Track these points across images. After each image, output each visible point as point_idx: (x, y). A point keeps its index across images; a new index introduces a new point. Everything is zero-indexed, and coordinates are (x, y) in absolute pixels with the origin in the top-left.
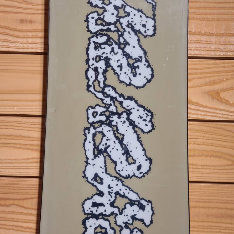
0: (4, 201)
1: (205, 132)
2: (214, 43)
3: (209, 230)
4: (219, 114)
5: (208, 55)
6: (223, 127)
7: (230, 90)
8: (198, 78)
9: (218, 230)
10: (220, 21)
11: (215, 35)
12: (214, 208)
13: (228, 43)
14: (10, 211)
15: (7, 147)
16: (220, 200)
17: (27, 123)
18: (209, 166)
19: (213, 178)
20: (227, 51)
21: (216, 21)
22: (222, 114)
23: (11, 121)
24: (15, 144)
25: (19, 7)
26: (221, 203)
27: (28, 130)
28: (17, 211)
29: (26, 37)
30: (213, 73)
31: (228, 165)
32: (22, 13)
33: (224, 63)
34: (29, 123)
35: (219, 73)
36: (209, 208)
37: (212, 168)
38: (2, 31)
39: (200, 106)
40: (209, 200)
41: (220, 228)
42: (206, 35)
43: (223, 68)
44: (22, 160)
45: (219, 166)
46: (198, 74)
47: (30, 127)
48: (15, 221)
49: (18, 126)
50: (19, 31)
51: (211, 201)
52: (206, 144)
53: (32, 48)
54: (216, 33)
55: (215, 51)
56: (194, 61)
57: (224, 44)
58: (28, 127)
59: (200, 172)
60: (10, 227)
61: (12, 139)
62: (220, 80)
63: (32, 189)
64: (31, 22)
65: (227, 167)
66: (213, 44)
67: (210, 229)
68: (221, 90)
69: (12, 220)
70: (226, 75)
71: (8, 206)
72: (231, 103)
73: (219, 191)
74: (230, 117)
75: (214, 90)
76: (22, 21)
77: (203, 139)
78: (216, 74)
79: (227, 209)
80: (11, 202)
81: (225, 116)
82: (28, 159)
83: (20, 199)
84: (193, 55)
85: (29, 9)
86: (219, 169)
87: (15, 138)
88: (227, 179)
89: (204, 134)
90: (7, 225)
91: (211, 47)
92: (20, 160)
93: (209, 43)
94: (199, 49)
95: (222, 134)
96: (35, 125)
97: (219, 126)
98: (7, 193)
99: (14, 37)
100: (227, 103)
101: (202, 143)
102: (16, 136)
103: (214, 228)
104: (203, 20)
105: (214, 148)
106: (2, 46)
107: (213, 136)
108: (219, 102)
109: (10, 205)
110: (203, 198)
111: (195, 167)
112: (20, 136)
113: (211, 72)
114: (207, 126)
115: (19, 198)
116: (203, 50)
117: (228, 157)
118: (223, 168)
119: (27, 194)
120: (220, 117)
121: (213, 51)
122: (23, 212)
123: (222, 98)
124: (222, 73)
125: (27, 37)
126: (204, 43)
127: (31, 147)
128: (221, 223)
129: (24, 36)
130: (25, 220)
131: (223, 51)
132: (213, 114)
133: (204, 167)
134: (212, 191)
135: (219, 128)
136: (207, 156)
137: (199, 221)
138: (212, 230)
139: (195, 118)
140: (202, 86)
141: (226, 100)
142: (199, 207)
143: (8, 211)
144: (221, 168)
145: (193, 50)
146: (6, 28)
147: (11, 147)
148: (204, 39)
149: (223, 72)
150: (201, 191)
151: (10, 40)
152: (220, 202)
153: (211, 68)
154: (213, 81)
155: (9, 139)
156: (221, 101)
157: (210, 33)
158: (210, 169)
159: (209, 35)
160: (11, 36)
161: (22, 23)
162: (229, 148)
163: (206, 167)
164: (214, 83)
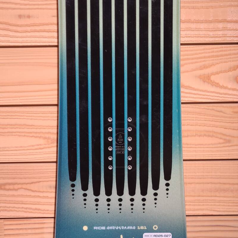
0: (13, 185)
1: (198, 113)
2: (204, 30)
3: (205, 204)
4: (210, 96)
5: (198, 41)
6: (214, 108)
7: (219, 73)
8: (189, 63)
9: (213, 204)
10: (208, 8)
11: (204, 22)
12: (208, 183)
13: (217, 29)
14: (19, 195)
15: (12, 135)
16: (213, 176)
17: (31, 113)
18: (202, 145)
19: (206, 156)
20: (215, 37)
21: (204, 8)
22: (213, 96)
23: (15, 111)
24: (20, 132)
25: (17, 4)
26: (215, 178)
27: (31, 119)
28: (25, 195)
29: (24, 31)
30: (203, 58)
31: (220, 143)
32: (20, 9)
33: (213, 48)
34: (32, 112)
35: (209, 58)
36: (203, 183)
37: (205, 146)
38: (2, 27)
39: (192, 90)
40: (203, 176)
41: (214, 201)
42: (195, 22)
43: (213, 53)
44: (28, 147)
45: (212, 144)
46: (189, 60)
47: (33, 116)
48: (24, 204)
49: (21, 116)
50: (18, 26)
51: (205, 177)
52: (199, 124)
53: (31, 41)
54: (205, 20)
55: (204, 37)
56: (185, 47)
57: (212, 31)
58: (31, 116)
59: (194, 150)
60: (19, 209)
61: (17, 128)
62: (211, 65)
63: (38, 173)
64: (29, 17)
65: (219, 145)
66: (202, 31)
67: (205, 202)
68: (211, 74)
69: (21, 202)
70: (216, 60)
71: (16, 190)
72: (221, 85)
73: (213, 168)
74: (221, 99)
75: (204, 74)
76: (20, 16)
77: (196, 120)
78: (206, 59)
79: (220, 183)
80: (20, 186)
81: (216, 98)
82: (33, 146)
83: (28, 184)
84: (184, 41)
85: (26, 5)
86: (212, 148)
87: (20, 127)
88: (220, 156)
89: (196, 115)
90: (16, 208)
91: (200, 34)
92: (26, 147)
93: (198, 30)
94: (189, 36)
95: (213, 115)
96: (38, 114)
97: (211, 108)
98: (15, 178)
99: (13, 32)
100: (217, 85)
101: (195, 124)
102: (20, 125)
103: (209, 201)
104: (192, 8)
105: (206, 128)
106: (2, 41)
107: (206, 117)
108: (210, 85)
109: (18, 189)
110: (197, 174)
111: (189, 146)
112: (24, 125)
113: (201, 57)
114: (199, 108)
115: (26, 182)
116: (193, 37)
117: (220, 136)
118: (216, 146)
119: (34, 178)
120: (211, 99)
121: (202, 37)
122: (31, 195)
123: (213, 81)
124: (212, 58)
125: (26, 32)
126: (194, 30)
127: (35, 135)
128: (216, 196)
129: (23, 30)
130: (33, 202)
131: (212, 37)
132: (204, 97)
133: (197, 146)
134: (206, 168)
135: (211, 110)
136: (200, 136)
137: (194, 196)
138: (208, 203)
139: (188, 101)
140: (193, 71)
141: (216, 83)
142: (195, 183)
143: (17, 194)
144: (213, 146)
145: (184, 37)
146: (5, 24)
147: (16, 135)
148: (193, 26)
149: (213, 56)
150: (196, 168)
151: (10, 35)
152: (213, 178)
153: (201, 54)
154: (203, 65)
155: (14, 128)
156: (211, 84)
157: (199, 20)
158: (204, 147)
159: (198, 22)
160: (11, 31)
161: (20, 18)
162: (221, 127)
163: (199, 146)
164: (204, 67)
